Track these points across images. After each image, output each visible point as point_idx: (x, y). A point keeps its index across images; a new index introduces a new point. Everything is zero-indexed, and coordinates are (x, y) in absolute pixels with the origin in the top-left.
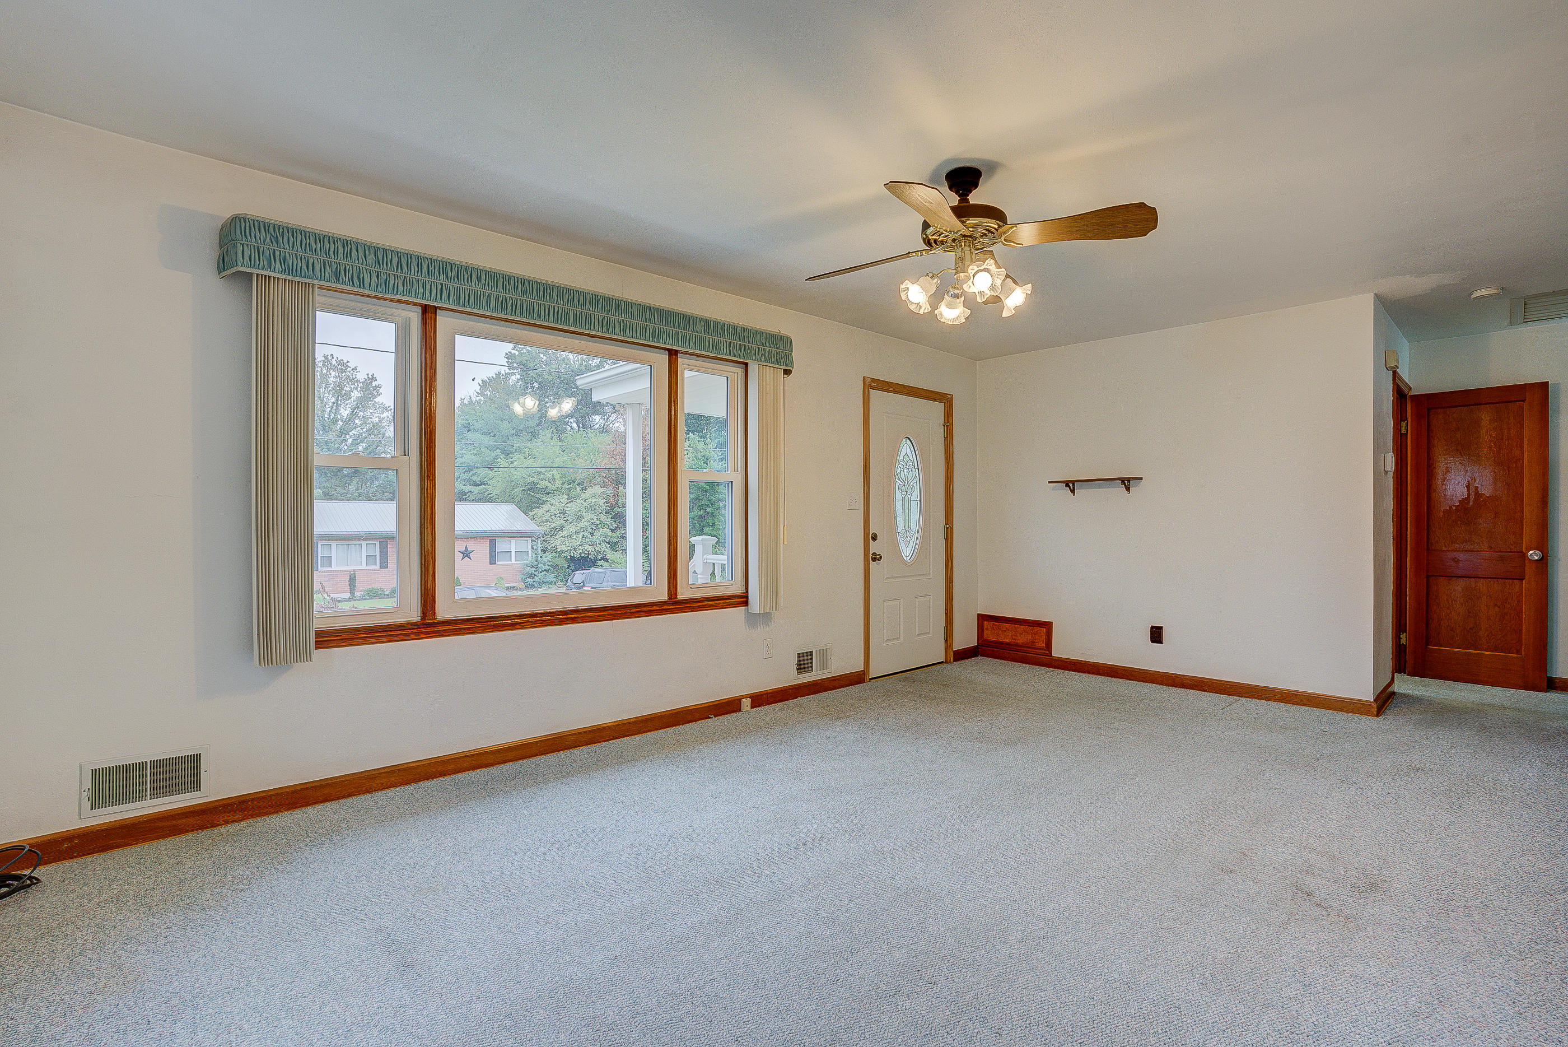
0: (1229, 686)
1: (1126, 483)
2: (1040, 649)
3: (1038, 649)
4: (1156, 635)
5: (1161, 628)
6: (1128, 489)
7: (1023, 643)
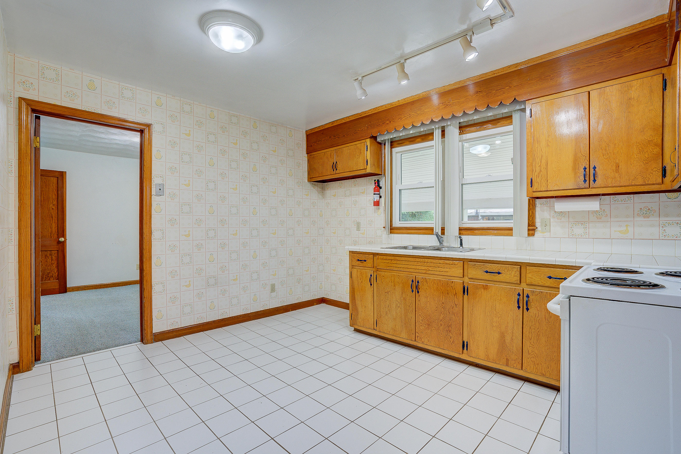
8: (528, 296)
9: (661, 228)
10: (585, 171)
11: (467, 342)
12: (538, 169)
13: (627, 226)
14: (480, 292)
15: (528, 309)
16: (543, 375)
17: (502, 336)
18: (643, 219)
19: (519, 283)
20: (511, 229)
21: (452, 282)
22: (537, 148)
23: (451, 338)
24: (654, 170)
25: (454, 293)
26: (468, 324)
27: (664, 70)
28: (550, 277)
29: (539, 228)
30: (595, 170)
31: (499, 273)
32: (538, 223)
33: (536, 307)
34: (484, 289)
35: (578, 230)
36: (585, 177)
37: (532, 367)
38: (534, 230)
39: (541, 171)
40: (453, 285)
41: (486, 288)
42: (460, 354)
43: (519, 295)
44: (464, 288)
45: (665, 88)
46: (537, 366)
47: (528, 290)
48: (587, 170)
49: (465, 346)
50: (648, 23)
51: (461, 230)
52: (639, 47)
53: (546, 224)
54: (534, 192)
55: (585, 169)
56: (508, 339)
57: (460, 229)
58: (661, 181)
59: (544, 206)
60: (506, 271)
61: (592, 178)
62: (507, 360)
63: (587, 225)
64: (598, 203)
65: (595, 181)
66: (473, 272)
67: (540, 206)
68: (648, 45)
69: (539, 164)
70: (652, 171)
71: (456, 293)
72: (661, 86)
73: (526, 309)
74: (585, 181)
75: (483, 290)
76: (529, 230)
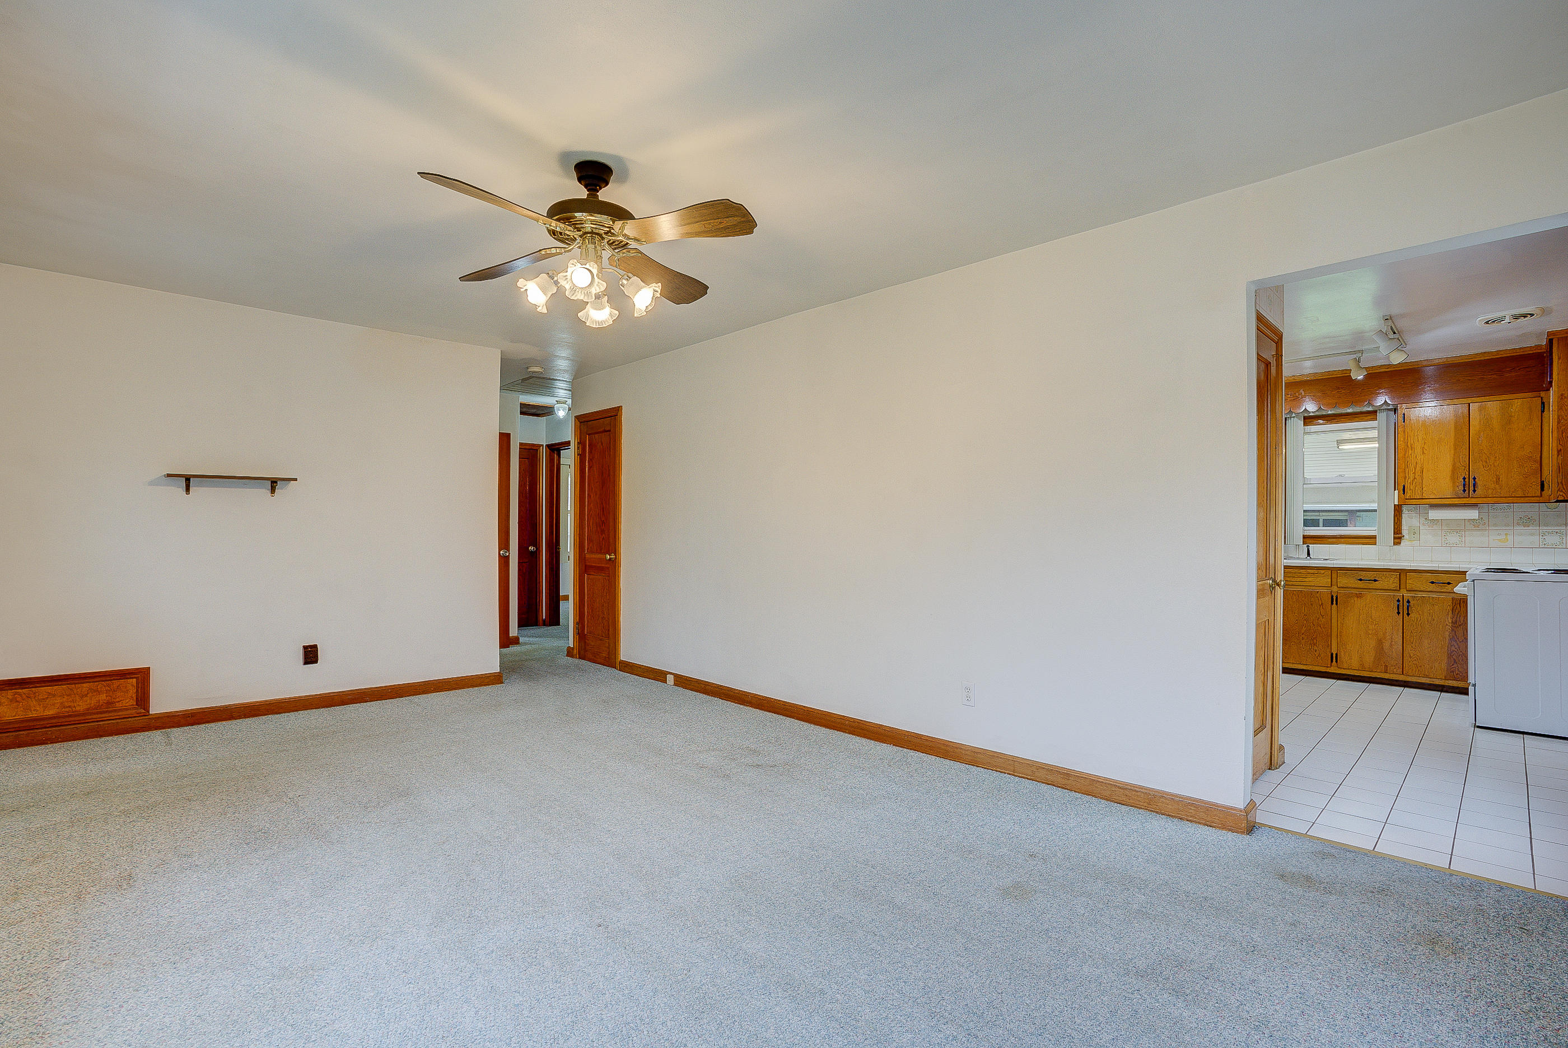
0: (390, 690)
1: (274, 484)
2: (127, 709)
3: (120, 710)
4: (311, 655)
5: (315, 646)
6: (273, 490)
7: (88, 709)
8: (1408, 602)
9: (1541, 537)
10: (1464, 481)
11: (1337, 654)
12: (1412, 476)
13: (1506, 534)
14: (1353, 601)
15: (1408, 614)
16: (1427, 677)
17: (1380, 642)
18: (1523, 528)
19: (1398, 589)
20: (1374, 537)
21: (1318, 592)
22: (1411, 454)
23: (1316, 652)
24: (1534, 483)
25: (1320, 604)
26: (1337, 635)
27: (1543, 394)
28: (1432, 583)
29: (1406, 537)
30: (1474, 481)
31: (1375, 581)
32: (1405, 531)
33: (1418, 612)
34: (1358, 597)
35: (1453, 538)
36: (1464, 487)
37: (1414, 670)
38: (1400, 538)
39: (1415, 478)
40: (1318, 595)
41: (1359, 596)
42: (1328, 667)
43: (1398, 601)
44: (1332, 597)
45: (1543, 411)
46: (1419, 668)
47: (1407, 595)
48: (1467, 480)
49: (1334, 658)
50: (1529, 349)
51: (1306, 538)
52: (1519, 369)
53: (1415, 532)
54: (1407, 499)
55: (1464, 479)
56: (1386, 645)
57: (1304, 537)
58: (1539, 495)
59: (1413, 512)
60: (1383, 578)
61: (1472, 488)
62: (1386, 666)
63: (1463, 533)
64: (1478, 511)
65: (1474, 491)
66: (1343, 581)
67: (1407, 512)
68: (1528, 370)
69: (1414, 471)
70: (1531, 485)
71: (1322, 604)
72: (1539, 408)
73: (1407, 614)
74: (1464, 491)
75: (1356, 599)
76: (1395, 538)
